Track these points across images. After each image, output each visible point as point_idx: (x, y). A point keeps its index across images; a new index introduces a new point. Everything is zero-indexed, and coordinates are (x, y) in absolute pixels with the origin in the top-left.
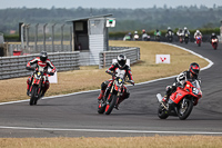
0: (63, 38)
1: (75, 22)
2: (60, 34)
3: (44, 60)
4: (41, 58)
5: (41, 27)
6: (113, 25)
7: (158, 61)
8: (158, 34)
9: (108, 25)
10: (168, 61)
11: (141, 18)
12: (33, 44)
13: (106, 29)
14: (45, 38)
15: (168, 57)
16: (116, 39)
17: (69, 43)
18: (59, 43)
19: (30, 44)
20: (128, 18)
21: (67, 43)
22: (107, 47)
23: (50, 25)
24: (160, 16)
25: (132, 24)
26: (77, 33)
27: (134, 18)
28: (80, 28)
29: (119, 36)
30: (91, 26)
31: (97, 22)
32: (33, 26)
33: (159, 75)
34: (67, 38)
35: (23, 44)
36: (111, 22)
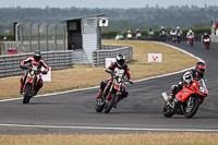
0: (57, 37)
1: (68, 22)
2: (54, 33)
3: (37, 59)
4: (35, 57)
5: (35, 26)
6: (106, 24)
7: (150, 60)
8: (152, 33)
9: (101, 25)
10: (160, 60)
11: (134, 18)
12: (28, 43)
13: (99, 28)
14: (39, 37)
15: (160, 55)
16: (109, 38)
17: (63, 42)
18: (53, 42)
19: (25, 43)
20: (121, 17)
21: (60, 42)
22: (100, 46)
23: (44, 24)
24: (152, 16)
25: (124, 24)
26: (71, 32)
27: (127, 18)
28: (74, 27)
29: (111, 35)
30: (85, 25)
31: (90, 22)
32: (27, 25)
33: (151, 73)
34: (61, 37)
35: (17, 43)
36: (104, 22)
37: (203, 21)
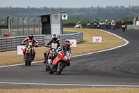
0: (35, 26)
1: (42, 17)
2: (33, 24)
5: (21, 19)
6: (66, 18)
7: (94, 41)
9: (63, 18)
10: (100, 41)
11: (84, 14)
12: (16, 30)
13: (62, 20)
14: (24, 26)
15: (100, 38)
16: (68, 27)
17: (39, 30)
18: (32, 29)
19: (14, 30)
20: (75, 14)
21: (37, 29)
22: (62, 32)
23: (26, 18)
24: (95, 13)
25: (78, 18)
26: (44, 23)
27: (79, 14)
28: (46, 20)
30: (52, 18)
31: (56, 16)
32: (16, 18)
33: (95, 49)
34: (37, 26)
36: (65, 16)
37: (128, 16)
